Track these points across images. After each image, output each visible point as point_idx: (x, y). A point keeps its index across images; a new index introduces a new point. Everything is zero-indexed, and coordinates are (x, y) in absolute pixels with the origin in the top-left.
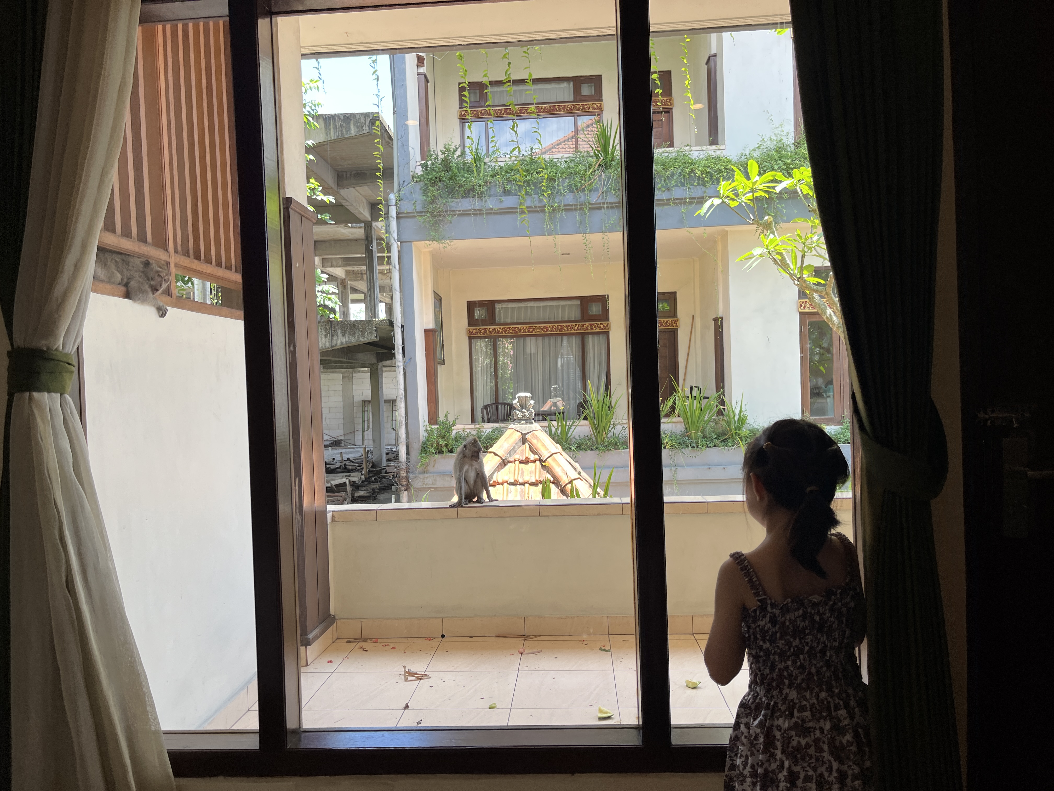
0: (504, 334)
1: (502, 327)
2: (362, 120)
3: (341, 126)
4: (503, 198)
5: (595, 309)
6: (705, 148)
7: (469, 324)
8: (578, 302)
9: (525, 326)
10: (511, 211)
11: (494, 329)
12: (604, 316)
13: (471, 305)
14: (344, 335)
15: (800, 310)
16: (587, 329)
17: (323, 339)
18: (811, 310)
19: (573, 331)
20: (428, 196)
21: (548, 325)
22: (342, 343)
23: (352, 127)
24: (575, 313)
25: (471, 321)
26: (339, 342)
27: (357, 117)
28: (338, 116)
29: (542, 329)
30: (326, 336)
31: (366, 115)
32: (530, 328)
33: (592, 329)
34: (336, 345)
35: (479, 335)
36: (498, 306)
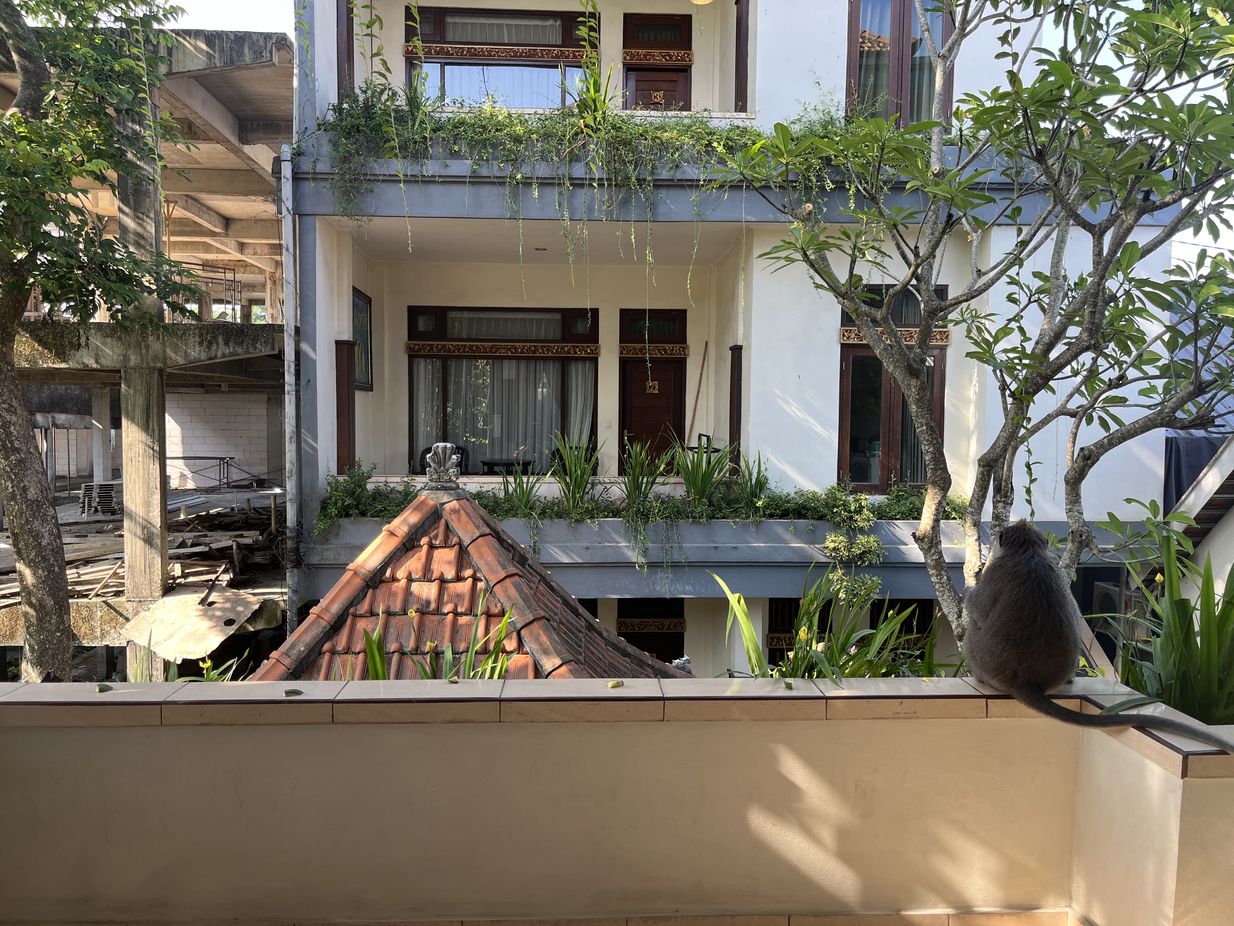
0: (457, 353)
1: (454, 343)
2: (262, 42)
3: (231, 49)
4: (448, 162)
5: (582, 327)
6: (728, 115)
7: (410, 338)
8: (558, 316)
9: (486, 344)
10: (456, 181)
11: (443, 346)
12: (593, 336)
13: (414, 312)
14: (227, 344)
15: (842, 342)
16: (569, 352)
17: (197, 348)
18: (856, 341)
19: (550, 354)
20: (338, 152)
21: (517, 344)
22: (224, 356)
23: (246, 51)
24: (555, 332)
25: (413, 333)
26: (219, 353)
27: (255, 38)
28: (227, 34)
29: (509, 350)
30: (201, 344)
31: (267, 36)
32: (492, 347)
33: (575, 353)
34: (215, 357)
35: (422, 352)
36: (451, 315)
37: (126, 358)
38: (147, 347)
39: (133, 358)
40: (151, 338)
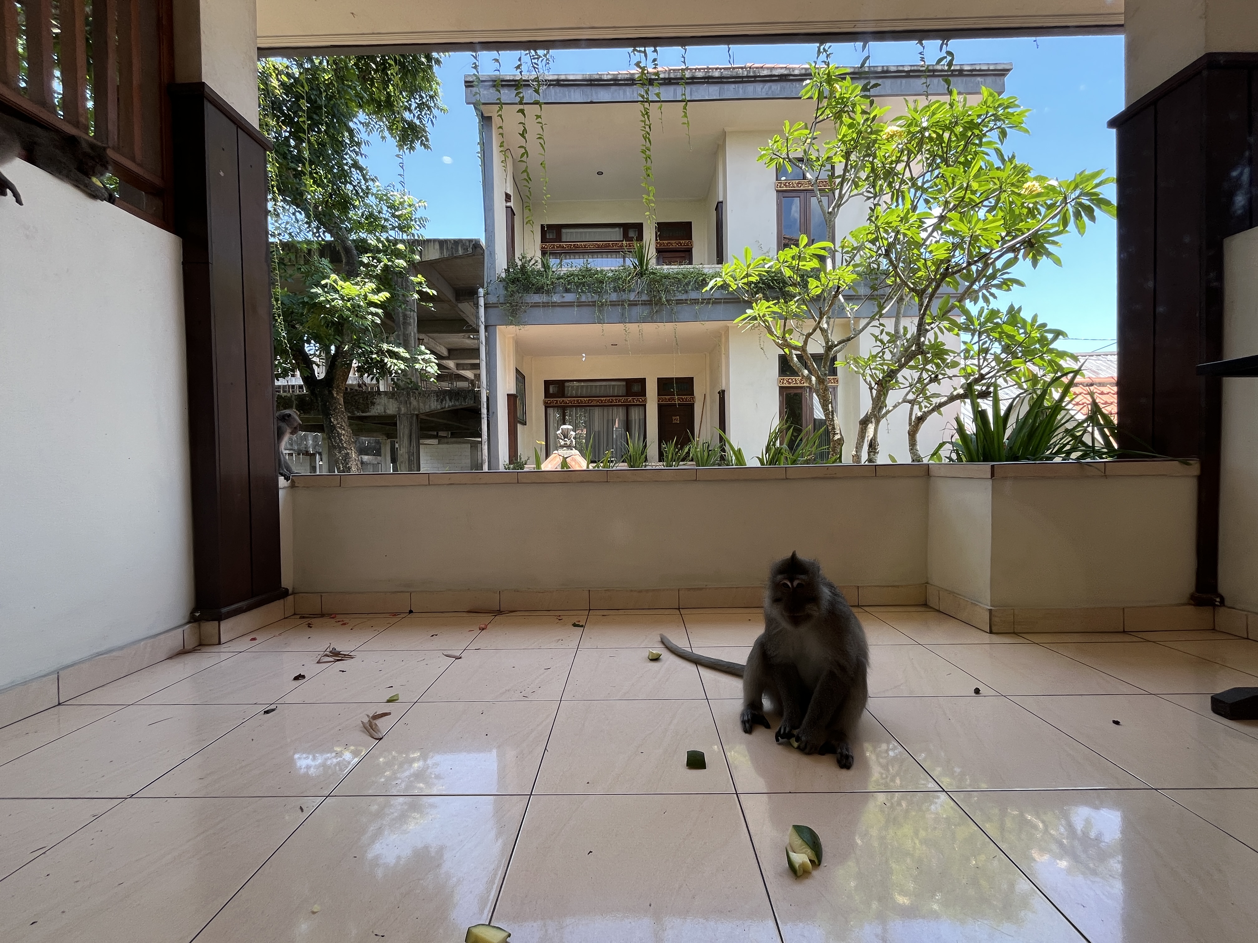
0: (570, 404)
1: (569, 399)
2: (468, 244)
3: (452, 248)
4: (564, 295)
5: (636, 388)
6: (713, 266)
7: (546, 397)
8: (624, 383)
9: (585, 399)
10: (570, 305)
11: (563, 401)
12: (643, 393)
13: (547, 383)
14: (450, 400)
15: (779, 385)
16: (630, 401)
17: (435, 403)
18: (787, 385)
19: (620, 403)
20: (507, 291)
21: (602, 399)
22: (449, 406)
23: (460, 248)
24: (622, 391)
25: (547, 394)
26: (447, 406)
27: (464, 242)
28: (450, 240)
29: (598, 401)
30: (437, 401)
31: (470, 241)
32: (589, 400)
33: (634, 402)
34: (445, 408)
35: (552, 405)
36: (567, 384)
37: (399, 409)
38: (410, 403)
39: (403, 409)
40: (412, 398)
